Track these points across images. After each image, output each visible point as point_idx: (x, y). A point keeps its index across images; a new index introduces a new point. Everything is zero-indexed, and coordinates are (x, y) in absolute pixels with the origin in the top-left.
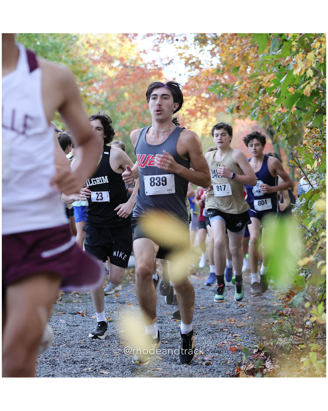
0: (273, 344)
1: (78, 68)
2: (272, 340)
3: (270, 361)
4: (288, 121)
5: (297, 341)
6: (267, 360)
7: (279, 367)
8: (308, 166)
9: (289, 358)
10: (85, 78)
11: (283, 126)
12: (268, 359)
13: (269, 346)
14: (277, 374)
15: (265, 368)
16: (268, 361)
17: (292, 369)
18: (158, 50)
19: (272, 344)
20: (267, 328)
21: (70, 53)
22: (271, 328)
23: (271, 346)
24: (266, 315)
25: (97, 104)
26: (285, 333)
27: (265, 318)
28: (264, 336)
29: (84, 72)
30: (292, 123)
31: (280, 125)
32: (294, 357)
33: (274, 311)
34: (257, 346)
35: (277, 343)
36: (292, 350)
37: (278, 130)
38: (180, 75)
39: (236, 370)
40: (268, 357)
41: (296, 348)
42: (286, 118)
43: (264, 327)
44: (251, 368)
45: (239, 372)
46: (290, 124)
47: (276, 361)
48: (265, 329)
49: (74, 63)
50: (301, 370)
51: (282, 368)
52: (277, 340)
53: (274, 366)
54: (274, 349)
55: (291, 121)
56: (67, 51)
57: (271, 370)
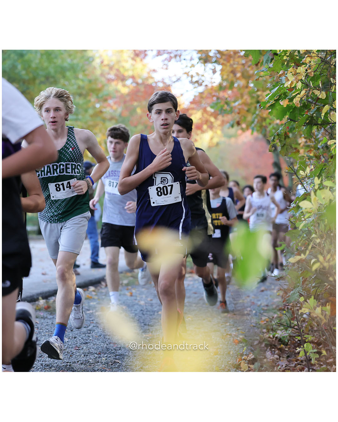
0: (273, 336)
1: (94, 86)
2: (271, 332)
3: (270, 352)
4: (282, 132)
5: (294, 333)
6: (266, 350)
7: (278, 357)
8: (301, 172)
9: (287, 349)
10: (100, 95)
11: (277, 136)
12: (268, 350)
13: (269, 338)
14: (276, 364)
15: (265, 358)
16: (268, 352)
17: (290, 360)
18: (167, 69)
19: (271, 336)
20: (267, 322)
21: (87, 72)
22: (271, 322)
23: (271, 338)
24: (266, 310)
25: (111, 119)
26: (284, 326)
27: (266, 312)
28: (264, 328)
29: (99, 90)
30: (286, 133)
31: (275, 136)
32: (292, 348)
33: (274, 306)
34: (258, 338)
35: (276, 335)
36: (290, 342)
37: (273, 140)
38: (187, 91)
39: (238, 360)
40: (268, 348)
41: (294, 340)
42: (280, 129)
43: (264, 320)
44: (251, 358)
45: (240, 362)
46: (283, 134)
47: (275, 352)
48: (265, 322)
49: (90, 81)
50: (298, 360)
51: (281, 358)
52: (276, 332)
53: (273, 356)
54: (273, 341)
55: (284, 132)
56: (84, 71)
57: (271, 359)
